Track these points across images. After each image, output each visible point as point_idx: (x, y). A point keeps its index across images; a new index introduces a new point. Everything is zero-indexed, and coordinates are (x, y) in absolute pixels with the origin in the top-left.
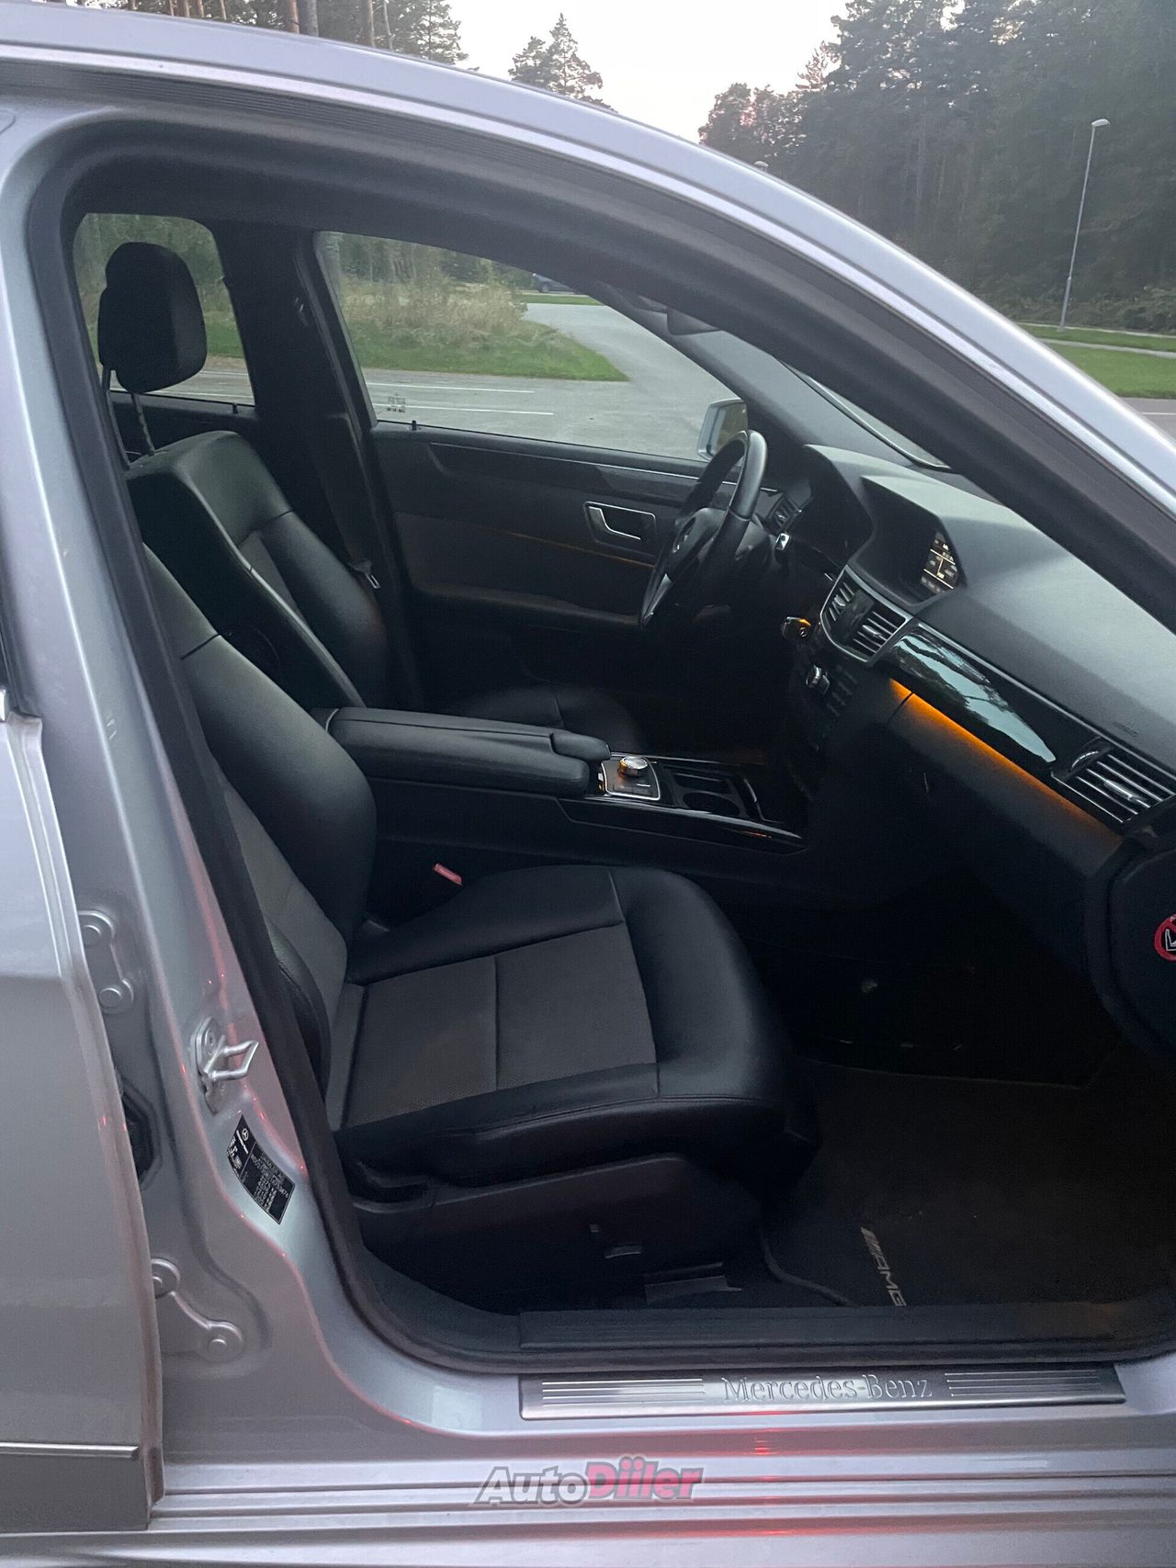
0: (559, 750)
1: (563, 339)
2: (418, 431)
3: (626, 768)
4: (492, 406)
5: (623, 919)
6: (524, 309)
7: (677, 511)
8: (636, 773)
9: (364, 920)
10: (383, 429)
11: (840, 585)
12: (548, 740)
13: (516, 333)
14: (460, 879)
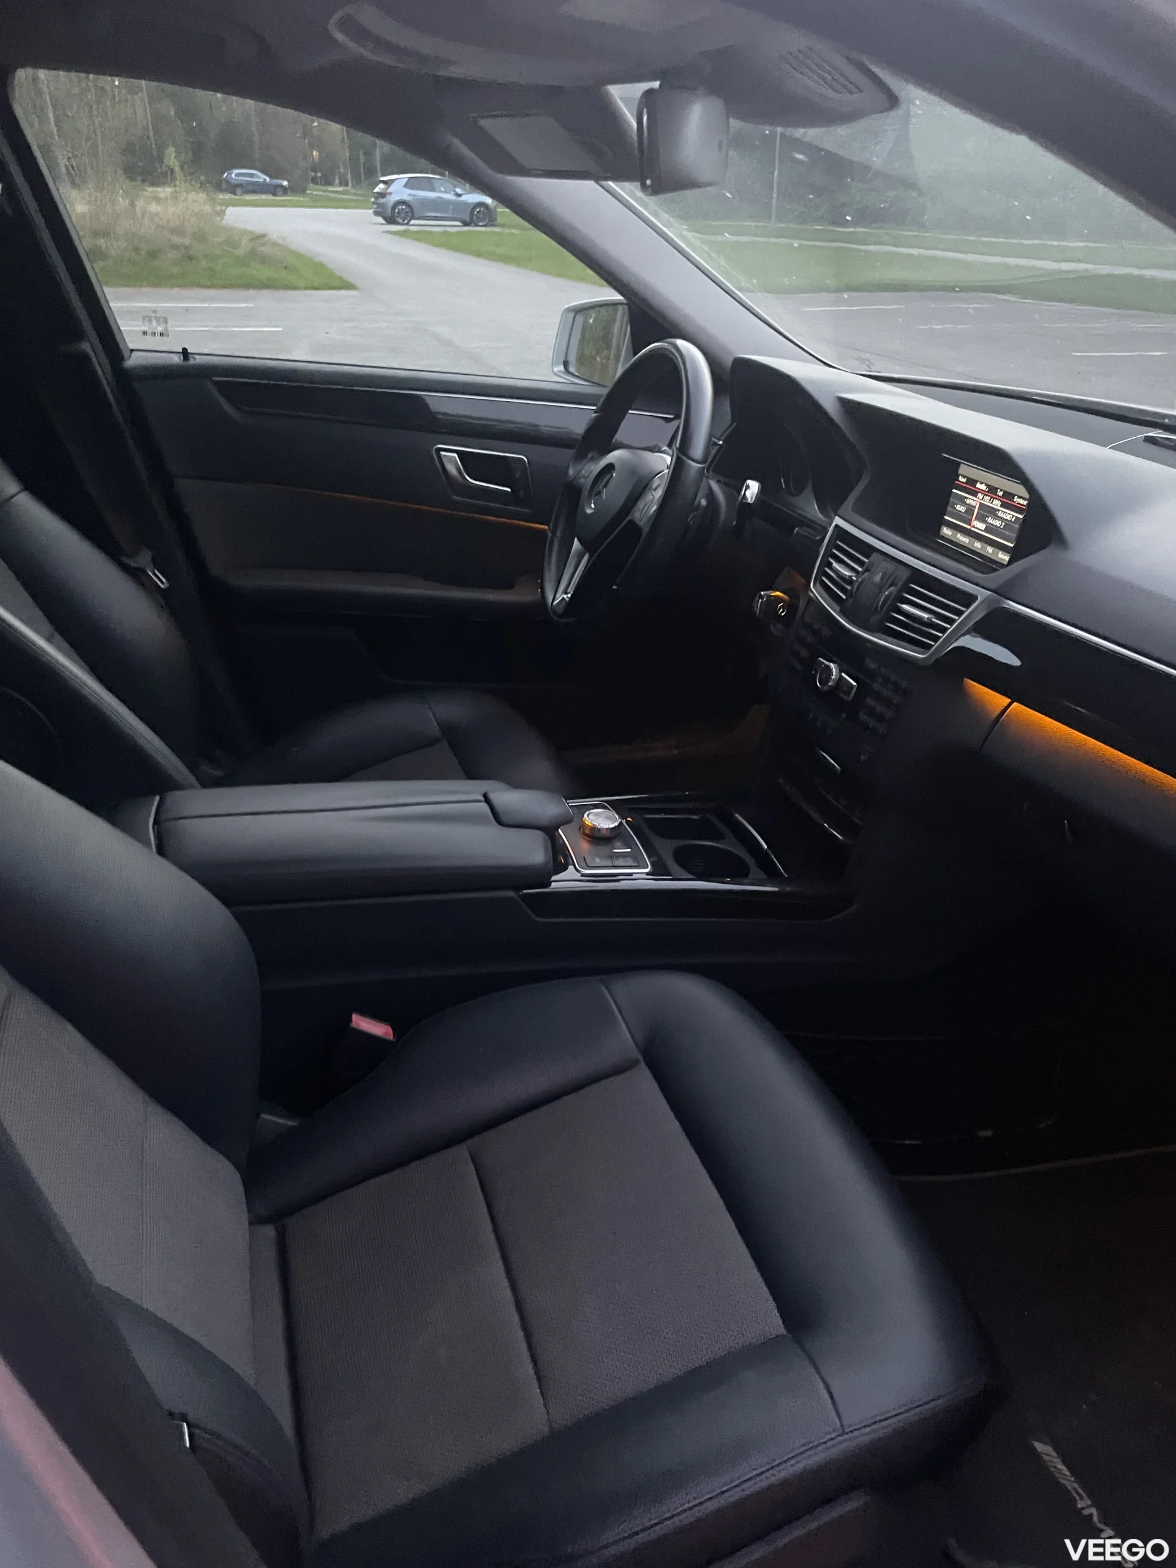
0: (504, 819)
1: (275, 244)
2: (192, 362)
3: (594, 829)
4: (208, 324)
5: (640, 1057)
6: (223, 212)
7: (571, 452)
8: (608, 834)
9: (258, 1115)
10: (143, 362)
11: (832, 544)
12: (484, 807)
13: (221, 239)
14: (390, 1030)
